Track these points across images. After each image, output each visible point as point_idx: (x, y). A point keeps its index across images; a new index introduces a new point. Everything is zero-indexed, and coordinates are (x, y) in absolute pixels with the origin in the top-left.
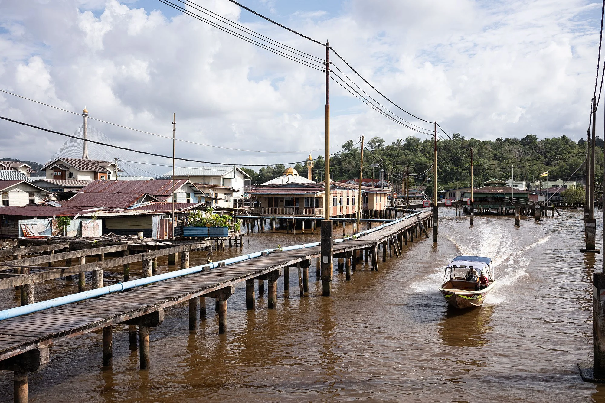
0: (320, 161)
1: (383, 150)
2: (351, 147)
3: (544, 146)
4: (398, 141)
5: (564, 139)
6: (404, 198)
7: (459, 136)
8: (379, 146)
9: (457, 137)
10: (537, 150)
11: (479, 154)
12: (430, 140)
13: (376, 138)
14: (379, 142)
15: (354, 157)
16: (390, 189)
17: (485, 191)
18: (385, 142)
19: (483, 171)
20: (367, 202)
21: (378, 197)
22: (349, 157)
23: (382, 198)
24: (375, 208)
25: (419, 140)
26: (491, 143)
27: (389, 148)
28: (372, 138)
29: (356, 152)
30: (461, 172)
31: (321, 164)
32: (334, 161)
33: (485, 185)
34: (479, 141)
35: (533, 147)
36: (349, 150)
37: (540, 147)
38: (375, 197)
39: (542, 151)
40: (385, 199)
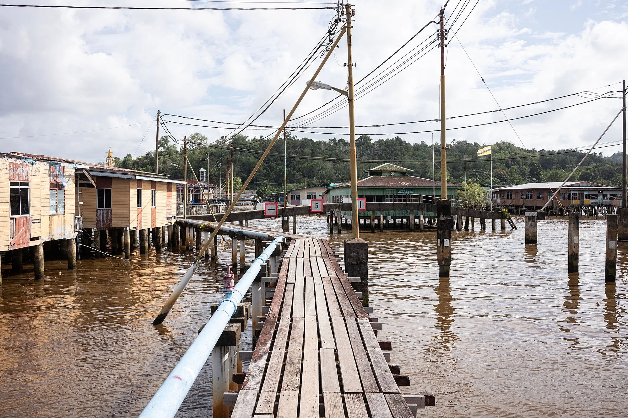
0: (128, 160)
1: (205, 148)
2: (167, 144)
3: (379, 147)
4: (222, 138)
5: (399, 140)
6: (228, 202)
7: (290, 135)
8: (200, 144)
9: (288, 136)
10: (372, 152)
11: (313, 154)
12: (259, 139)
13: (197, 134)
14: (201, 140)
15: (170, 155)
16: (211, 192)
17: (379, 183)
18: (207, 139)
19: (318, 173)
20: (109, 205)
21: (146, 194)
22: (164, 156)
23: (161, 195)
24: (133, 223)
25: (246, 138)
26: (324, 143)
27: (211, 146)
28: (192, 134)
29: (172, 150)
30: (294, 174)
31: (129, 164)
32: (146, 161)
33: (372, 173)
34: (311, 140)
35: (368, 148)
36: (164, 147)
37: (375, 148)
38: (133, 193)
39: (378, 152)
40: (169, 197)
